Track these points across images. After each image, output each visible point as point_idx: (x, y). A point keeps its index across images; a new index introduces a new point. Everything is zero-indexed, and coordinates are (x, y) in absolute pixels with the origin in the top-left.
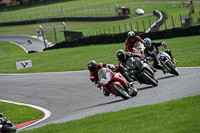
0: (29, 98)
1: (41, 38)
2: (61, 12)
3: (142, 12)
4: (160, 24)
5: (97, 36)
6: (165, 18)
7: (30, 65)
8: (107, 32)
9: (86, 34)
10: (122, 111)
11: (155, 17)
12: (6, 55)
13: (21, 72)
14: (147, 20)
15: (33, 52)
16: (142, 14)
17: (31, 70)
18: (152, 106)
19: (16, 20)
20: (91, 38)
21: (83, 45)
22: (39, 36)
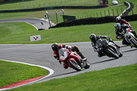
0: (39, 61)
1: (47, 20)
2: (61, 2)
3: (117, 2)
4: (129, 11)
5: (85, 19)
6: (132, 6)
7: (39, 39)
8: (92, 16)
9: (78, 17)
10: (103, 70)
11: (125, 6)
12: (23, 32)
13: (34, 43)
14: (119, 8)
15: (42, 29)
16: (116, 4)
17: (40, 42)
18: (123, 67)
19: (30, 8)
20: (81, 20)
21: (76, 25)
22: (46, 18)
